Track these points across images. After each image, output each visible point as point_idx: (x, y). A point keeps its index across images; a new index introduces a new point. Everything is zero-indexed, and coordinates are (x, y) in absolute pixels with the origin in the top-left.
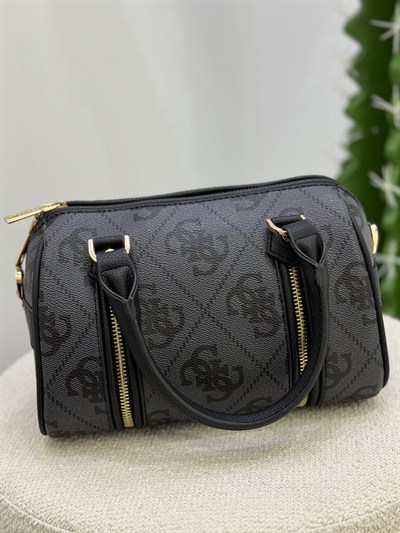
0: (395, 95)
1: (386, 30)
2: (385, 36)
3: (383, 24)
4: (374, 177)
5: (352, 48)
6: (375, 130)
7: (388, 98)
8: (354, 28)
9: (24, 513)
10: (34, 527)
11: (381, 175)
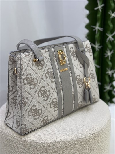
0: (96, 43)
1: (94, 28)
2: (94, 30)
3: (94, 27)
5: (87, 31)
7: (95, 44)
8: (87, 27)
9: (10, 135)
10: (12, 138)
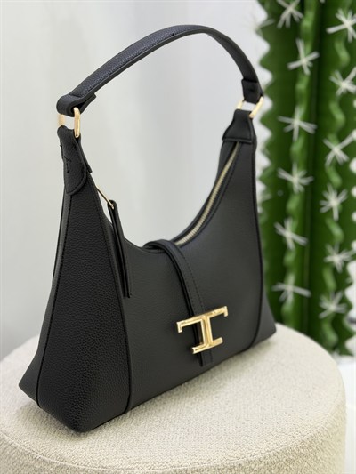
1: (288, 124)
2: (288, 129)
3: (287, 120)
4: (278, 227)
6: (280, 193)
11: (283, 225)
